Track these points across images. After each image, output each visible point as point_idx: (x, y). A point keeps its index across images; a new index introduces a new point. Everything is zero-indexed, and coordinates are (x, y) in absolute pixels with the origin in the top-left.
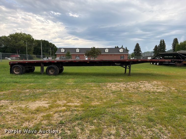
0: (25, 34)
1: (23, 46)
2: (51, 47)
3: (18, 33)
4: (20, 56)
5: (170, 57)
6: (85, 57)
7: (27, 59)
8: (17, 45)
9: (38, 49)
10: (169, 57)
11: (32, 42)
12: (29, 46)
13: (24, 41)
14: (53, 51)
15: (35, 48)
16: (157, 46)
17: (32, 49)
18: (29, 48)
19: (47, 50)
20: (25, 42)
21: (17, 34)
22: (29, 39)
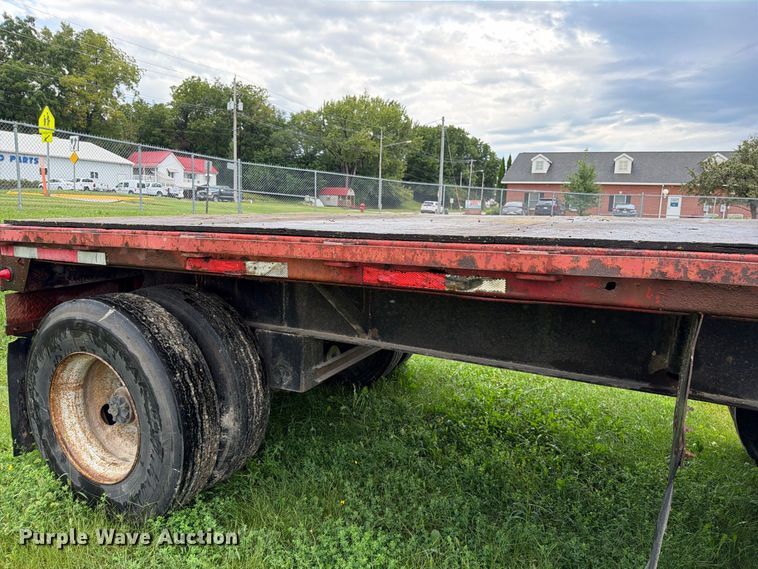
0: (377, 101)
1: (369, 153)
2: (473, 157)
3: (355, 99)
4: (355, 191)
6: (665, 200)
7: (380, 205)
8: (345, 145)
9: (424, 164)
11: (402, 136)
12: (392, 151)
13: (374, 130)
14: (479, 174)
15: (411, 161)
17: (402, 161)
18: (388, 161)
19: (459, 169)
20: (377, 132)
21: (350, 102)
22: (391, 120)
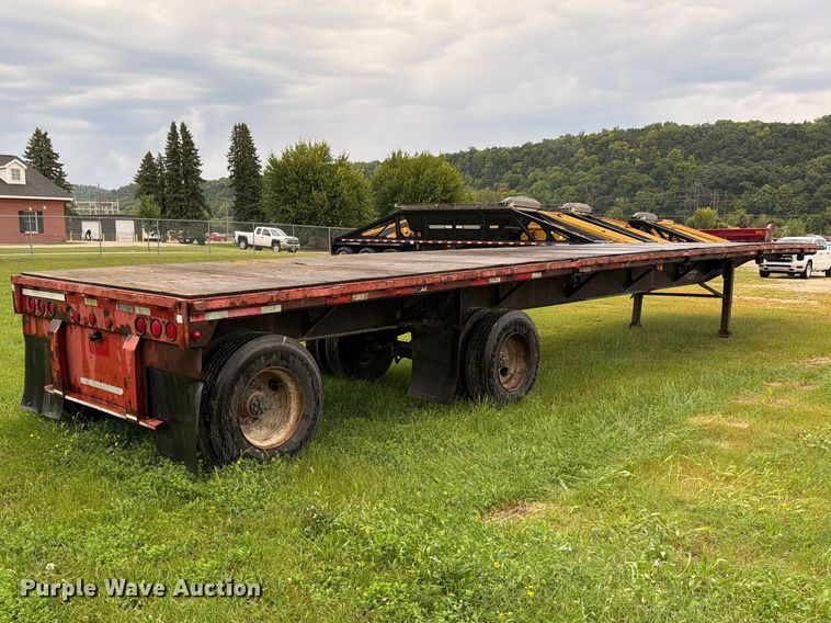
5: (466, 227)
10: (458, 227)
16: (155, 156)
